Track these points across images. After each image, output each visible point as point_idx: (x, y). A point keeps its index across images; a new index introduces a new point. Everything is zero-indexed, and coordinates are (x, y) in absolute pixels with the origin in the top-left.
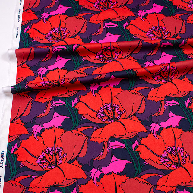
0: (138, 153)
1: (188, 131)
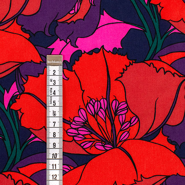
0: (17, 115)
1: (143, 62)
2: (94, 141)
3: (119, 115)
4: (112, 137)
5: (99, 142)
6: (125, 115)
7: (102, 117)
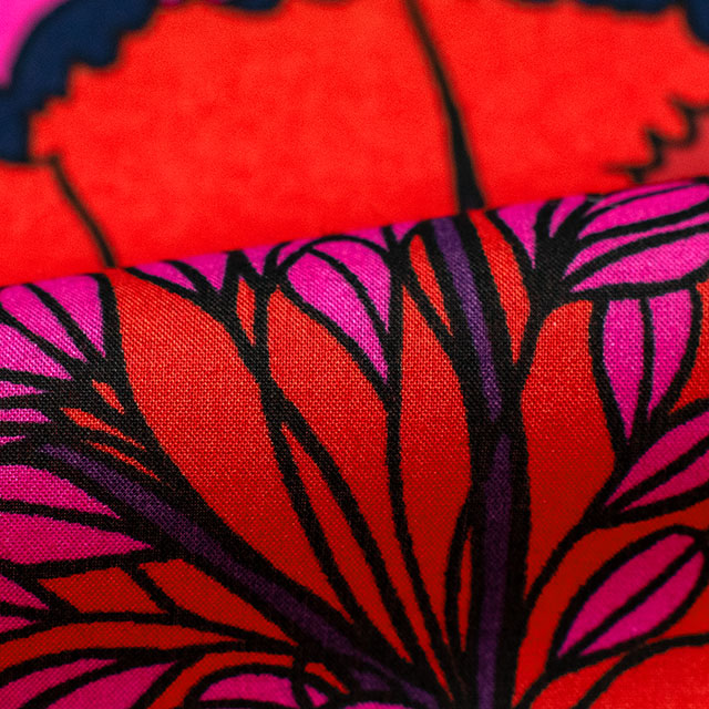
2: (189, 656)
3: (600, 298)
4: (464, 598)
5: (257, 669)
6: (696, 299)
7: (339, 320)
